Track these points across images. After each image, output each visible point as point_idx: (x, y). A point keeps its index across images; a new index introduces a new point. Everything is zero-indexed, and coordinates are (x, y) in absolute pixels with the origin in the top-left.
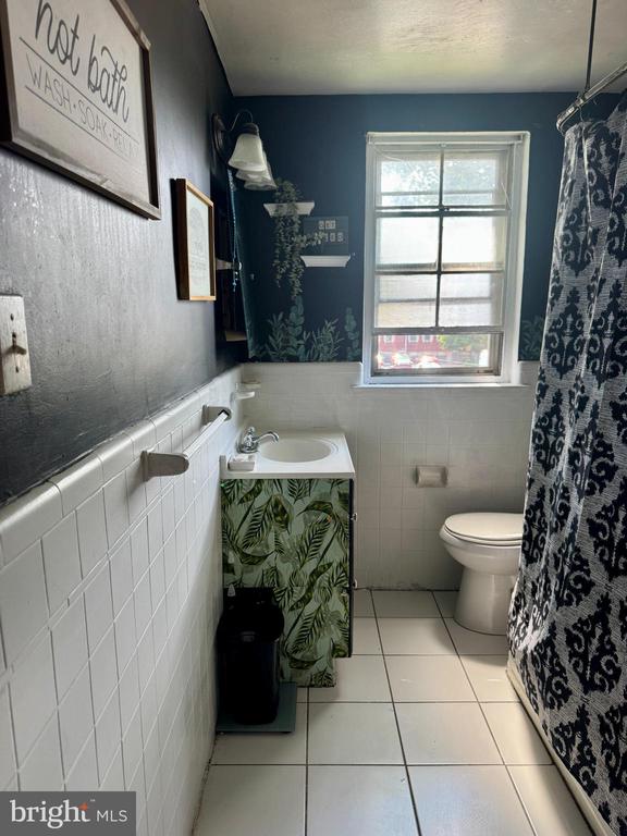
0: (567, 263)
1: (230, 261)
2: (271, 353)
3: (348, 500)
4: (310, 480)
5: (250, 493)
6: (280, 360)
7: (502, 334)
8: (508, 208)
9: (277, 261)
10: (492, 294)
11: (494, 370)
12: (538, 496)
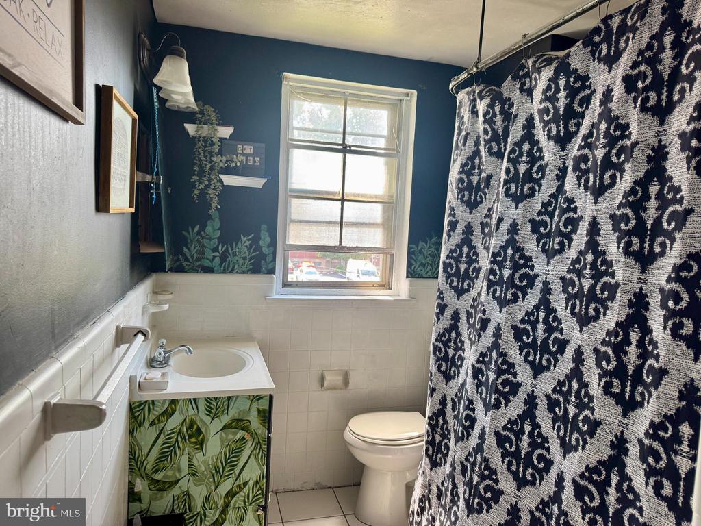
0: (462, 201)
1: (152, 174)
2: (185, 263)
3: (266, 417)
4: (229, 398)
5: (163, 414)
6: (195, 270)
7: (392, 255)
8: (398, 152)
9: (195, 178)
10: (383, 221)
11: (387, 285)
12: (440, 404)
